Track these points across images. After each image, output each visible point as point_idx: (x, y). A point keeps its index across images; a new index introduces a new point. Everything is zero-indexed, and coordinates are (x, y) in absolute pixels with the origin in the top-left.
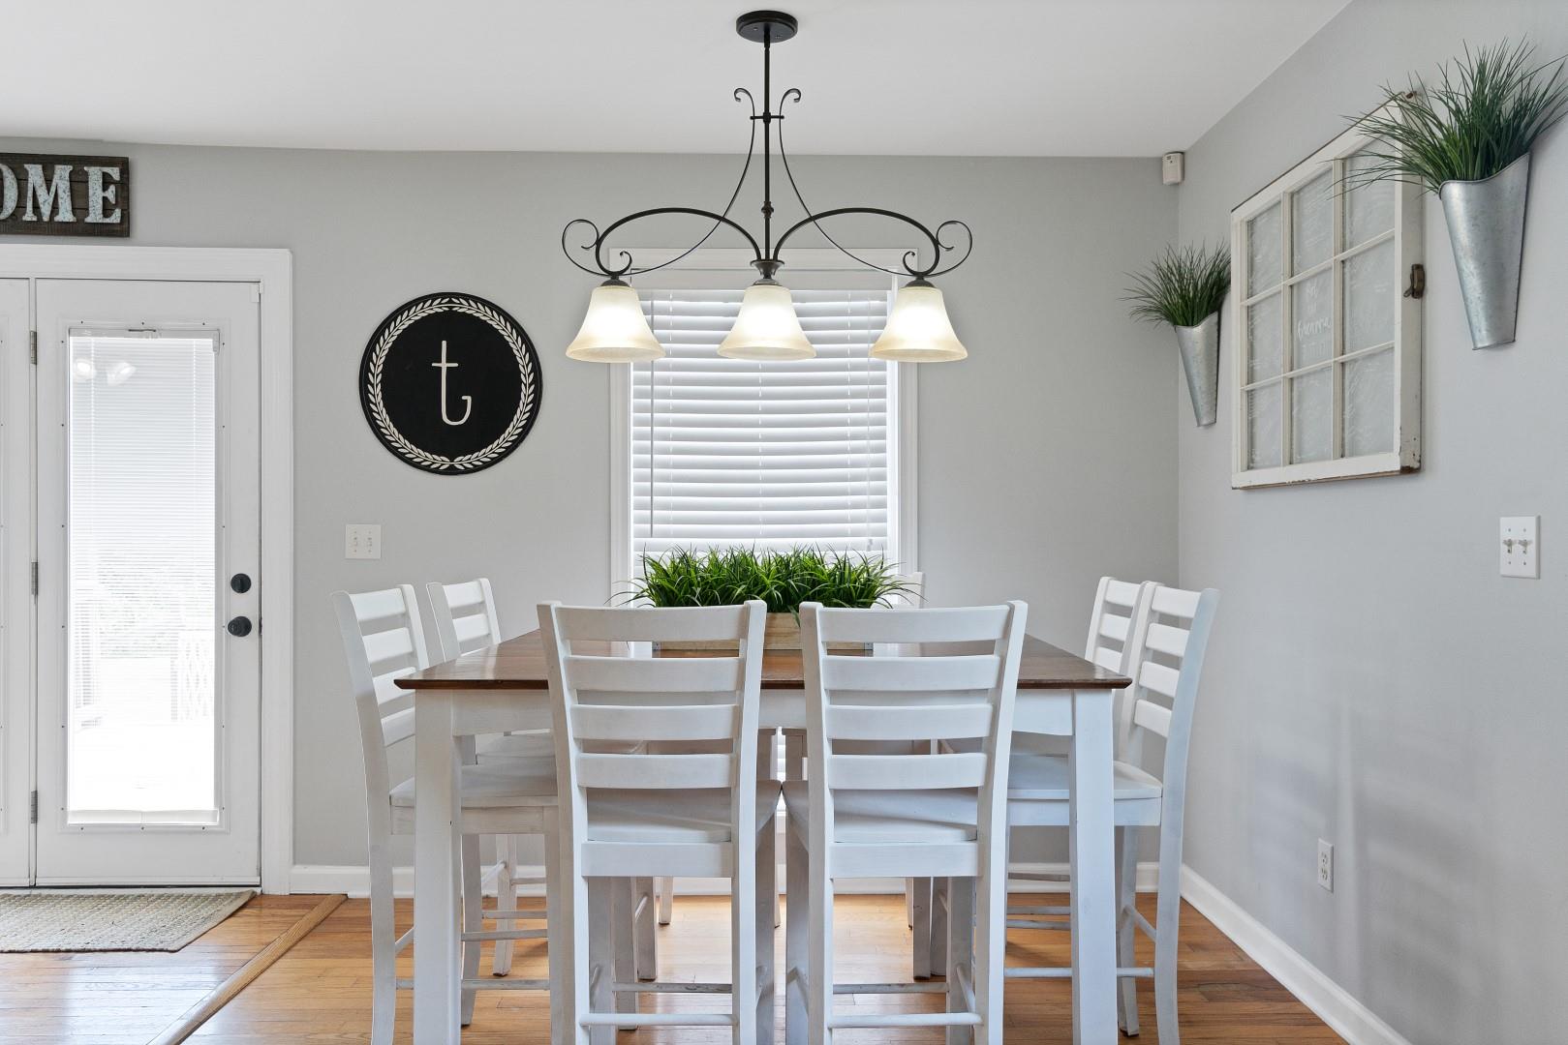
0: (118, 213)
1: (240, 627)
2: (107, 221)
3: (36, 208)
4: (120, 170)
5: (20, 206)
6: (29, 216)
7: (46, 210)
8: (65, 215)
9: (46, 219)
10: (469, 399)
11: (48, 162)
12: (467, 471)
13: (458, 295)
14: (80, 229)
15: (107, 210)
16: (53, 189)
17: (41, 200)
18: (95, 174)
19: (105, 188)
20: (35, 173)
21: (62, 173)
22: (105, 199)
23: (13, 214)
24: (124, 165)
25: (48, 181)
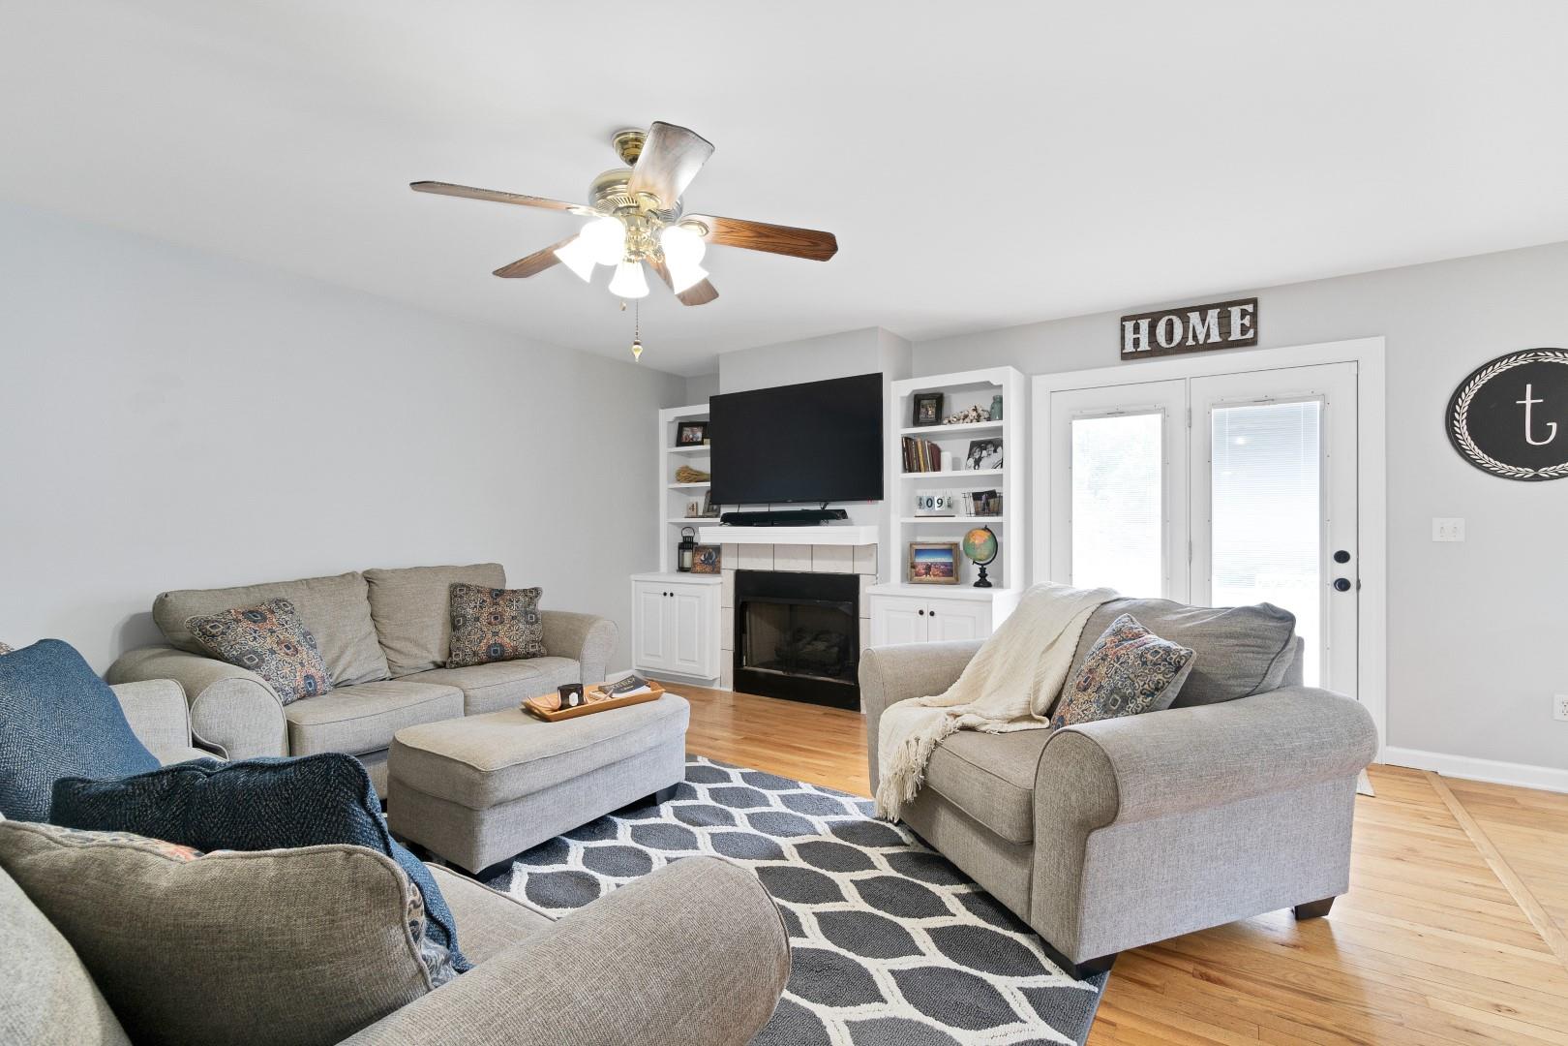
0: (1252, 331)
1: (1343, 585)
2: (1244, 337)
3: (1195, 337)
4: (1250, 305)
5: (1185, 338)
6: (1190, 342)
7: (1201, 338)
8: (1215, 337)
9: (1201, 342)
10: (1554, 425)
11: (1203, 310)
12: (1552, 478)
13: (1543, 350)
14: (1226, 344)
15: (1244, 330)
16: (1206, 324)
17: (1198, 332)
18: (1235, 312)
19: (1242, 318)
20: (1194, 317)
21: (1213, 316)
22: (1242, 325)
23: (1179, 343)
24: (1254, 302)
25: (1203, 321)
